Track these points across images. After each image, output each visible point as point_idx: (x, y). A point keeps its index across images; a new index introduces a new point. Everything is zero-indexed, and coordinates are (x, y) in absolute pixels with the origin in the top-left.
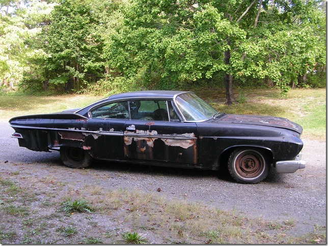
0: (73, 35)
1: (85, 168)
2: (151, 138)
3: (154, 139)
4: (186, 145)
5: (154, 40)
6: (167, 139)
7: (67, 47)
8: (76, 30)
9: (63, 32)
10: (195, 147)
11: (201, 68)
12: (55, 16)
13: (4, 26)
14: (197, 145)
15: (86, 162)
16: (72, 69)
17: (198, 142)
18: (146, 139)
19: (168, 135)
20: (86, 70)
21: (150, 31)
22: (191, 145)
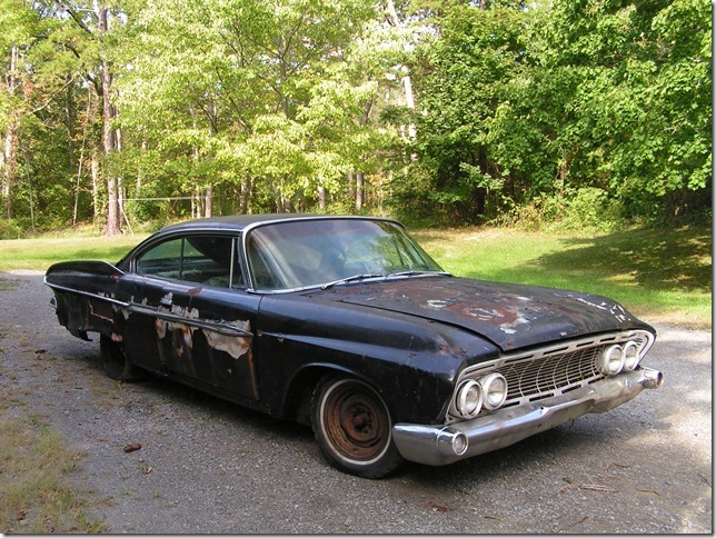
0: (477, 93)
1: (128, 381)
2: (190, 325)
3: (193, 329)
4: (237, 350)
5: (590, 95)
6: (211, 330)
7: (464, 123)
8: (487, 82)
9: (457, 89)
10: (251, 356)
11: (678, 163)
12: (441, 55)
13: (313, 83)
14: (253, 353)
15: (125, 372)
16: (476, 170)
17: (255, 343)
18: (184, 327)
19: (212, 322)
20: (506, 172)
21: (584, 74)
22: (244, 352)
